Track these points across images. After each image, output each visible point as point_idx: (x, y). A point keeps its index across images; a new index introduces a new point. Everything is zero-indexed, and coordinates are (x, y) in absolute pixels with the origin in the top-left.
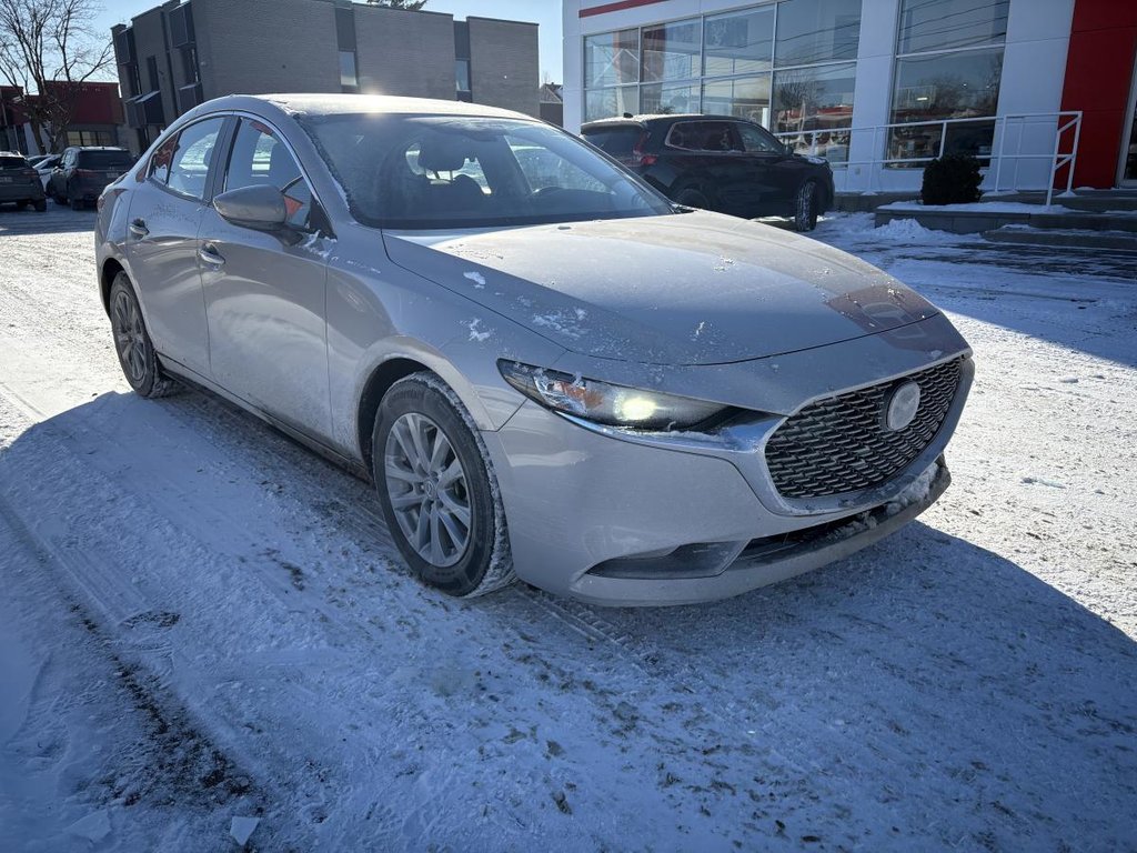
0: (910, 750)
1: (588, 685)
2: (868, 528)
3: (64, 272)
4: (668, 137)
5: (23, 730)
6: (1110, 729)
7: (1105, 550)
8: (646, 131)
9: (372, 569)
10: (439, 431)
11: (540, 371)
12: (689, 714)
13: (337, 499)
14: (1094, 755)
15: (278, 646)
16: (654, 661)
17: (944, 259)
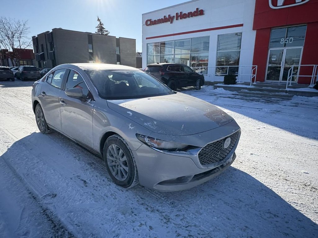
0: (231, 224)
1: (157, 210)
2: (220, 170)
3: (20, 98)
4: (167, 69)
5: (18, 228)
6: (274, 217)
7: (269, 171)
8: (162, 67)
9: (103, 181)
10: (121, 149)
11: (146, 137)
12: (182, 217)
13: (93, 161)
14: (271, 223)
15: (82, 203)
16: (172, 203)
17: (229, 97)
